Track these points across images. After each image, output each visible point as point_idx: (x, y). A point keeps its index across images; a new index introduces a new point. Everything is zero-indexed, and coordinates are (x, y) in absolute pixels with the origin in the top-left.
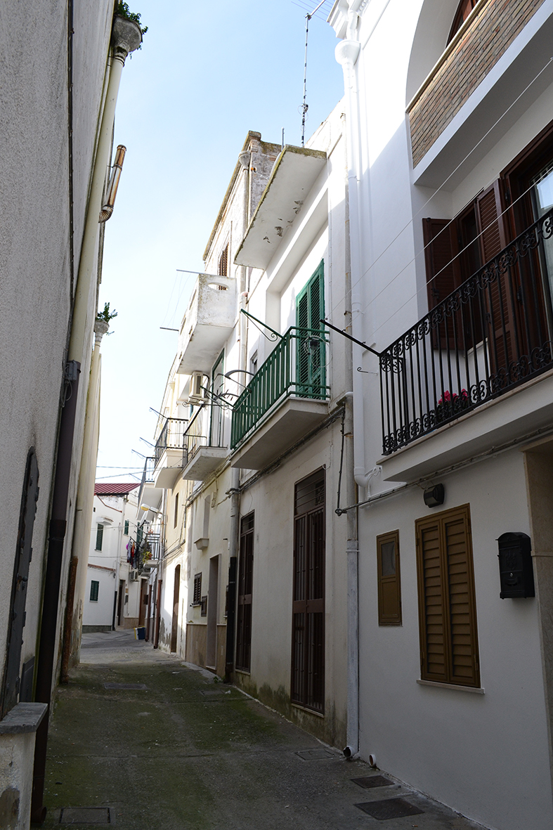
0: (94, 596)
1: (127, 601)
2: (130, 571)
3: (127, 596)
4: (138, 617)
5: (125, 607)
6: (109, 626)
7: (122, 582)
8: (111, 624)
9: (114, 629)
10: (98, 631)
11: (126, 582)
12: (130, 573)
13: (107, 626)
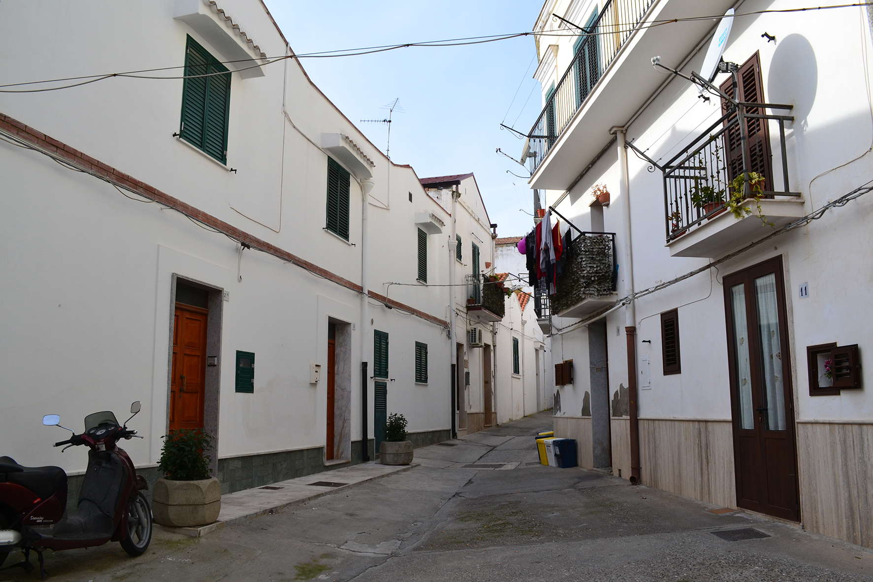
0: (422, 375)
1: (468, 383)
2: (469, 328)
3: (468, 374)
4: (482, 410)
5: (466, 392)
6: (447, 430)
7: (459, 346)
8: (449, 427)
9: (455, 435)
10: (432, 443)
11: (465, 348)
12: (468, 332)
13: (444, 431)
